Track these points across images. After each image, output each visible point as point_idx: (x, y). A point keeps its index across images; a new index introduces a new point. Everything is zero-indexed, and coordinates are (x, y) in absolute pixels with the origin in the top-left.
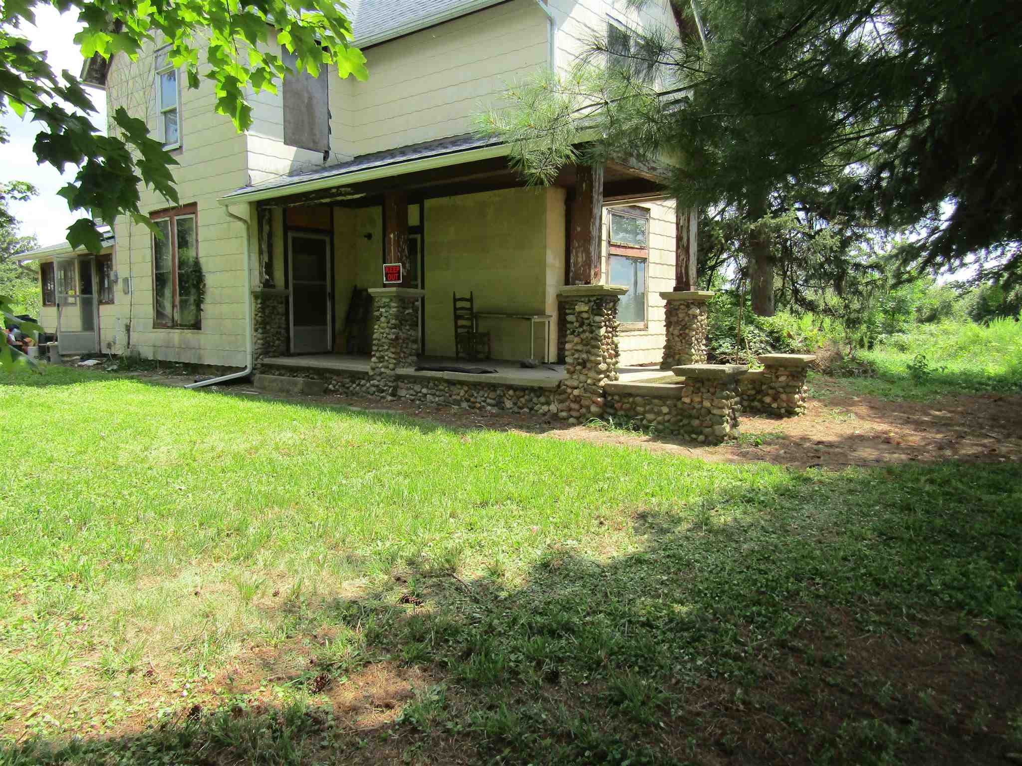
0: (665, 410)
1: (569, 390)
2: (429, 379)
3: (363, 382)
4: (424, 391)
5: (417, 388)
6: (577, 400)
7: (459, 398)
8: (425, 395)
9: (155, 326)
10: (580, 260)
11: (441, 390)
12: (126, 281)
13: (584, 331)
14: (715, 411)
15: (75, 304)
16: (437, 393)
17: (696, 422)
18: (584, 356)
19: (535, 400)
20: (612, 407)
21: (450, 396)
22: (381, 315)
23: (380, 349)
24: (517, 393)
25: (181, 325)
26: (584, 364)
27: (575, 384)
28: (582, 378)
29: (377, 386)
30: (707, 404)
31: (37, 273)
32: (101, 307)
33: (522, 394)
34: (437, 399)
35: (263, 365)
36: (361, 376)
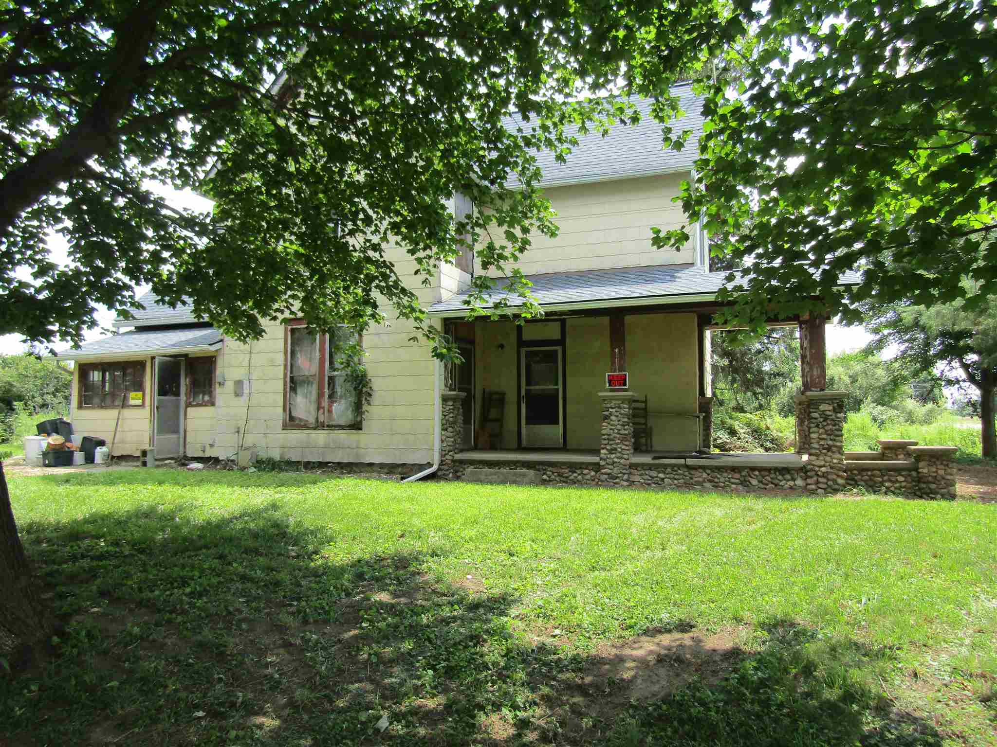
0: (901, 479)
1: (817, 469)
2: (665, 466)
3: (585, 471)
4: (661, 475)
5: (653, 473)
6: (824, 475)
7: (701, 479)
8: (663, 479)
9: (285, 427)
10: (815, 373)
11: (680, 474)
12: (239, 384)
13: (828, 424)
14: (949, 477)
15: (143, 406)
16: (676, 477)
17: (933, 486)
18: (830, 443)
19: (780, 477)
20: (853, 479)
21: (691, 478)
22: (611, 414)
23: (611, 442)
24: (763, 473)
25: (328, 426)
26: (829, 449)
27: (822, 463)
28: (828, 459)
29: (609, 474)
30: (941, 472)
31: (71, 373)
32: (189, 409)
33: (767, 473)
34: (676, 482)
35: (454, 461)
36: (584, 466)
